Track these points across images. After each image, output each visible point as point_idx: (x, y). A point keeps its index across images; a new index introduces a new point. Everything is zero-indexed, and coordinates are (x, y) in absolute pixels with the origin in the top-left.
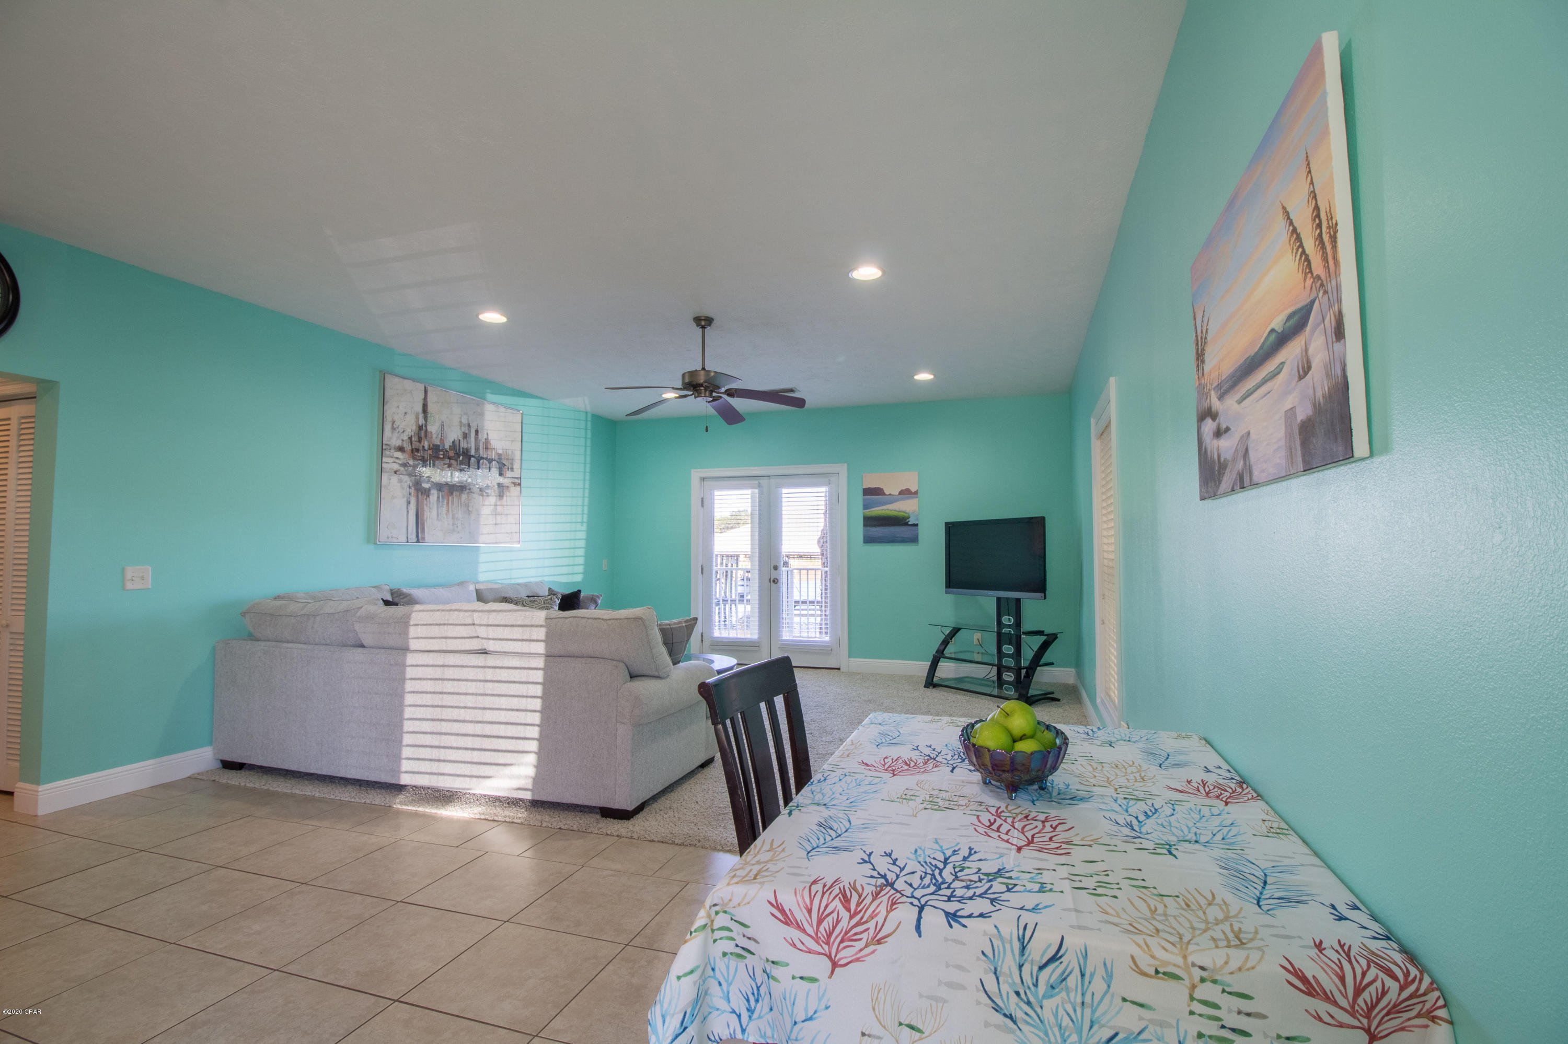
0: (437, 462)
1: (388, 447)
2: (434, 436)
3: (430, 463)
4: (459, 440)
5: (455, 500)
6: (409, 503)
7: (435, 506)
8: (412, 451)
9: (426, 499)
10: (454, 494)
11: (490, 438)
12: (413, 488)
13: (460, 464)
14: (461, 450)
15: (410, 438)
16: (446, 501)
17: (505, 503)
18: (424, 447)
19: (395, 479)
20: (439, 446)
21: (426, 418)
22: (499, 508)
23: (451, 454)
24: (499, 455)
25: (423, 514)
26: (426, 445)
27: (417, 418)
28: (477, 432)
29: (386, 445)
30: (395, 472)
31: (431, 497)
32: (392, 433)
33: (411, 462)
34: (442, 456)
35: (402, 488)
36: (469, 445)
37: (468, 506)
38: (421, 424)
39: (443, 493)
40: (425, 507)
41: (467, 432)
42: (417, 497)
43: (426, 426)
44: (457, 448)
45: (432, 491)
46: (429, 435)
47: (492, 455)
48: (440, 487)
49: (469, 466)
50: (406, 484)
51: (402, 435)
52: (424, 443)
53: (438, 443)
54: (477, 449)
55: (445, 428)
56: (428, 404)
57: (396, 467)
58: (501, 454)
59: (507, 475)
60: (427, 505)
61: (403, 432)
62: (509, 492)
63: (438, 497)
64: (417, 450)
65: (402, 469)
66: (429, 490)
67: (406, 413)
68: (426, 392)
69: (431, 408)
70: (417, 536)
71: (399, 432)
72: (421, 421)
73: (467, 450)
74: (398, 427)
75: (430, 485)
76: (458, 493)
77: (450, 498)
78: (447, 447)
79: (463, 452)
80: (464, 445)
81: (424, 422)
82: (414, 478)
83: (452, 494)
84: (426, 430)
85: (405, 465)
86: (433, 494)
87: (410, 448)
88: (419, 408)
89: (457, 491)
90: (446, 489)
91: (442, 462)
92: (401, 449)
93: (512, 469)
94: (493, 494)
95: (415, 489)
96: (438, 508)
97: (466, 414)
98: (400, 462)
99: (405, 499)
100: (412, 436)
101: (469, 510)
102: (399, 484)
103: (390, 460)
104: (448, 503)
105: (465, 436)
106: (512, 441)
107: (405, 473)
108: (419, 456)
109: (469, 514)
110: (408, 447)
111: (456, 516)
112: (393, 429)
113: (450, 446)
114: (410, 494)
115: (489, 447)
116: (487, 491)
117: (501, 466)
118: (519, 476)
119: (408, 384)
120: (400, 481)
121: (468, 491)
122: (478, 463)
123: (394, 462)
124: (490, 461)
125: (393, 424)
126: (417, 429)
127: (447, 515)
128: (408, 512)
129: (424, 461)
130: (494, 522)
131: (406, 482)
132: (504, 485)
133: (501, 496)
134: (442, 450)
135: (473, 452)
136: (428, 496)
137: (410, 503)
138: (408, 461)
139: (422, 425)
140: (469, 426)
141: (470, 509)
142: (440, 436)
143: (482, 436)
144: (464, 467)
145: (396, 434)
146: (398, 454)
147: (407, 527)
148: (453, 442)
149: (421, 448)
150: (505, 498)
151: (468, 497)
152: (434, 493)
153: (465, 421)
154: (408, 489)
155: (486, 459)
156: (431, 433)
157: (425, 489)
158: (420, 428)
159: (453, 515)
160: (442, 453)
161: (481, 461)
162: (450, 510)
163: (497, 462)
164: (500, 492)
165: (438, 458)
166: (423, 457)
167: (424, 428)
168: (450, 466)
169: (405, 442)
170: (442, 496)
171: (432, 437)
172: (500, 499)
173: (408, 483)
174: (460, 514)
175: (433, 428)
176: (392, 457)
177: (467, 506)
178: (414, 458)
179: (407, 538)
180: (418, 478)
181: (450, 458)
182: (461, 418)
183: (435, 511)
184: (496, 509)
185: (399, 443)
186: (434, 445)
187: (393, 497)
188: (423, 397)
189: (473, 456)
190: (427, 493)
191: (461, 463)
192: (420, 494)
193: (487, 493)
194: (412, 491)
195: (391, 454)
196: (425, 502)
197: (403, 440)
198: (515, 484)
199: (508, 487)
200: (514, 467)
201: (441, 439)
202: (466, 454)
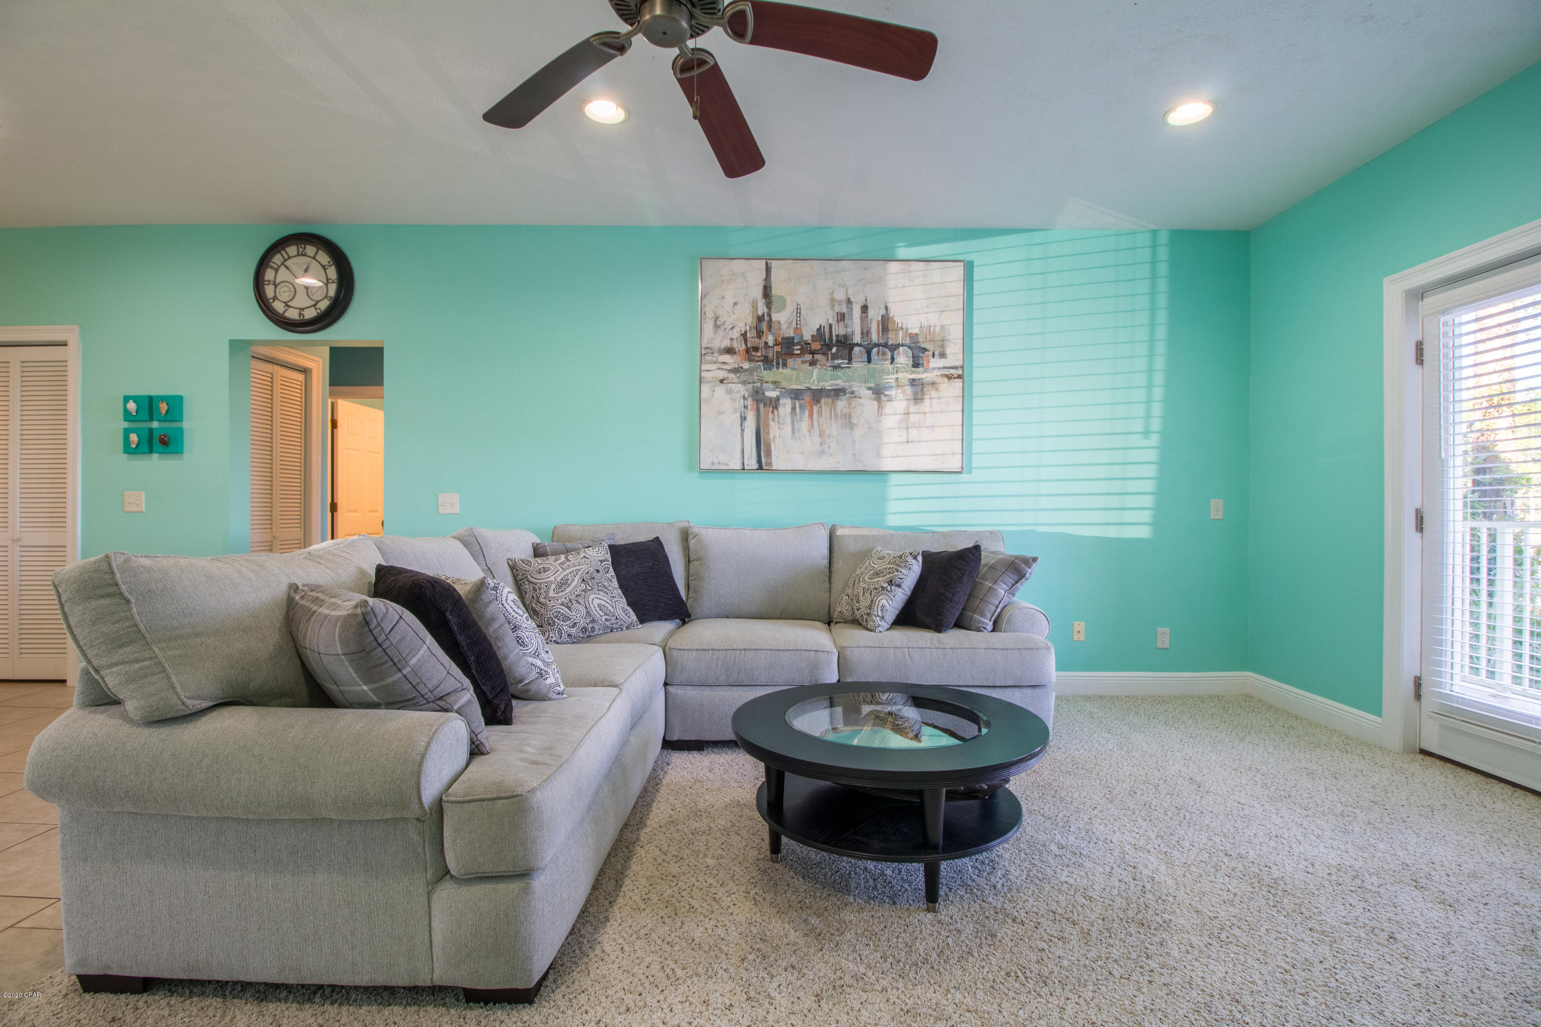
0: (790, 361)
1: (709, 351)
2: (784, 327)
3: (778, 364)
4: (831, 326)
5: (825, 410)
6: (743, 419)
7: (789, 420)
8: (747, 351)
9: (773, 412)
10: (823, 401)
11: (892, 312)
12: (750, 400)
13: (833, 359)
14: (834, 338)
15: (744, 335)
16: (807, 413)
17: (928, 409)
18: (766, 343)
19: (720, 390)
20: (793, 338)
21: (769, 305)
22: (913, 418)
23: (816, 346)
24: (913, 337)
25: (768, 433)
26: (770, 340)
27: (754, 306)
28: (865, 309)
29: (706, 348)
30: (722, 381)
31: (781, 409)
32: (715, 332)
33: (746, 365)
34: (799, 352)
35: (733, 400)
36: (849, 330)
37: (850, 417)
38: (760, 313)
39: (802, 402)
40: (771, 422)
41: (845, 311)
42: (758, 410)
43: (769, 315)
44: (827, 337)
45: (781, 401)
46: (775, 327)
47: (901, 337)
48: (796, 395)
49: (850, 360)
50: (739, 395)
51: (730, 333)
52: (767, 338)
53: (792, 335)
54: (866, 333)
55: (803, 312)
56: (773, 285)
57: (722, 374)
58: (917, 335)
59: (932, 365)
60: (773, 420)
61: (732, 328)
62: (937, 390)
63: (794, 408)
64: (756, 349)
65: (732, 376)
66: (778, 399)
67: (735, 304)
68: (768, 269)
69: (777, 290)
70: (759, 461)
71: (725, 329)
72: (762, 309)
73: (846, 337)
74: (724, 324)
75: (778, 393)
76: (830, 400)
77: (815, 408)
78: (807, 337)
79: (837, 341)
80: (839, 330)
81: (766, 310)
82: (751, 385)
83: (818, 401)
84: (771, 320)
85: (737, 371)
86: (784, 404)
87: (744, 347)
88: (758, 293)
89: (828, 396)
90: (807, 397)
91: (799, 360)
92: (730, 351)
93: (943, 355)
94: (901, 396)
95: (753, 400)
96: (793, 423)
97: (843, 286)
98: (729, 368)
99: (738, 414)
100: (746, 332)
101: (851, 423)
102: (728, 396)
103: (713, 367)
104: (811, 415)
105: (841, 317)
106: (942, 312)
107: (736, 380)
108: (758, 357)
109: (852, 429)
110: (740, 346)
111: (827, 432)
112: (717, 327)
113: (812, 336)
114: (746, 407)
115: (890, 326)
116: (887, 393)
117: (916, 352)
118: (960, 363)
119: (739, 266)
120: (729, 392)
121: (847, 395)
122: (869, 353)
123: (719, 369)
124: (894, 348)
125: (715, 321)
126: (755, 320)
127: (810, 432)
128: (743, 430)
129: (767, 362)
130: (905, 440)
131: (739, 392)
132: (924, 381)
133: (918, 398)
134: (798, 344)
135: (857, 339)
136: (776, 407)
137: (745, 419)
138: (741, 365)
139: (763, 315)
140: (849, 302)
141: (854, 421)
142: (794, 325)
143: (875, 315)
144: (840, 361)
145: (721, 333)
146: (727, 358)
147: (743, 449)
148: (819, 330)
149: (762, 345)
150: (927, 401)
151: (850, 404)
152: (786, 405)
153: (840, 295)
154: (742, 401)
155: (886, 345)
156: (779, 322)
157: (771, 399)
158: (760, 319)
159: (820, 431)
160: (799, 347)
161: (875, 350)
162: (815, 423)
163: (909, 347)
164: (915, 394)
165: (792, 355)
166: (766, 357)
167: (766, 317)
168: (813, 363)
169: (735, 342)
170: (801, 406)
171: (779, 329)
172: (915, 404)
173: (742, 393)
174: (834, 429)
175: (782, 317)
176: (715, 363)
177: (848, 417)
178: (750, 360)
179: (743, 464)
180: (759, 384)
181: (813, 353)
182: (832, 293)
183: (788, 429)
184: (909, 418)
185: (726, 343)
186: (783, 339)
187: (720, 413)
188: (764, 277)
189: (857, 345)
190: (774, 404)
191: (835, 357)
192: (762, 405)
193: (885, 395)
194: (749, 402)
195: (714, 359)
196: (771, 416)
197: (732, 339)
198: (949, 377)
199: (933, 383)
200: (948, 351)
201: (796, 329)
202: (845, 346)
